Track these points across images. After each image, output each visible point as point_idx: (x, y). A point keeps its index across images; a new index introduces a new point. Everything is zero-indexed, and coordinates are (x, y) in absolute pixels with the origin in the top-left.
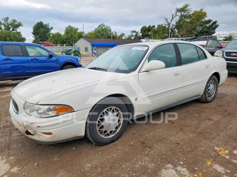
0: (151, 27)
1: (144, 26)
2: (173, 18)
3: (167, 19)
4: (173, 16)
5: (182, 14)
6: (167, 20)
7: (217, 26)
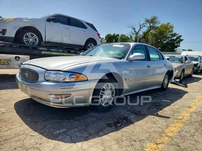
0: (115, 35)
1: (109, 34)
2: (140, 28)
3: (134, 28)
4: (140, 26)
5: (151, 26)
6: (134, 30)
7: (181, 40)
